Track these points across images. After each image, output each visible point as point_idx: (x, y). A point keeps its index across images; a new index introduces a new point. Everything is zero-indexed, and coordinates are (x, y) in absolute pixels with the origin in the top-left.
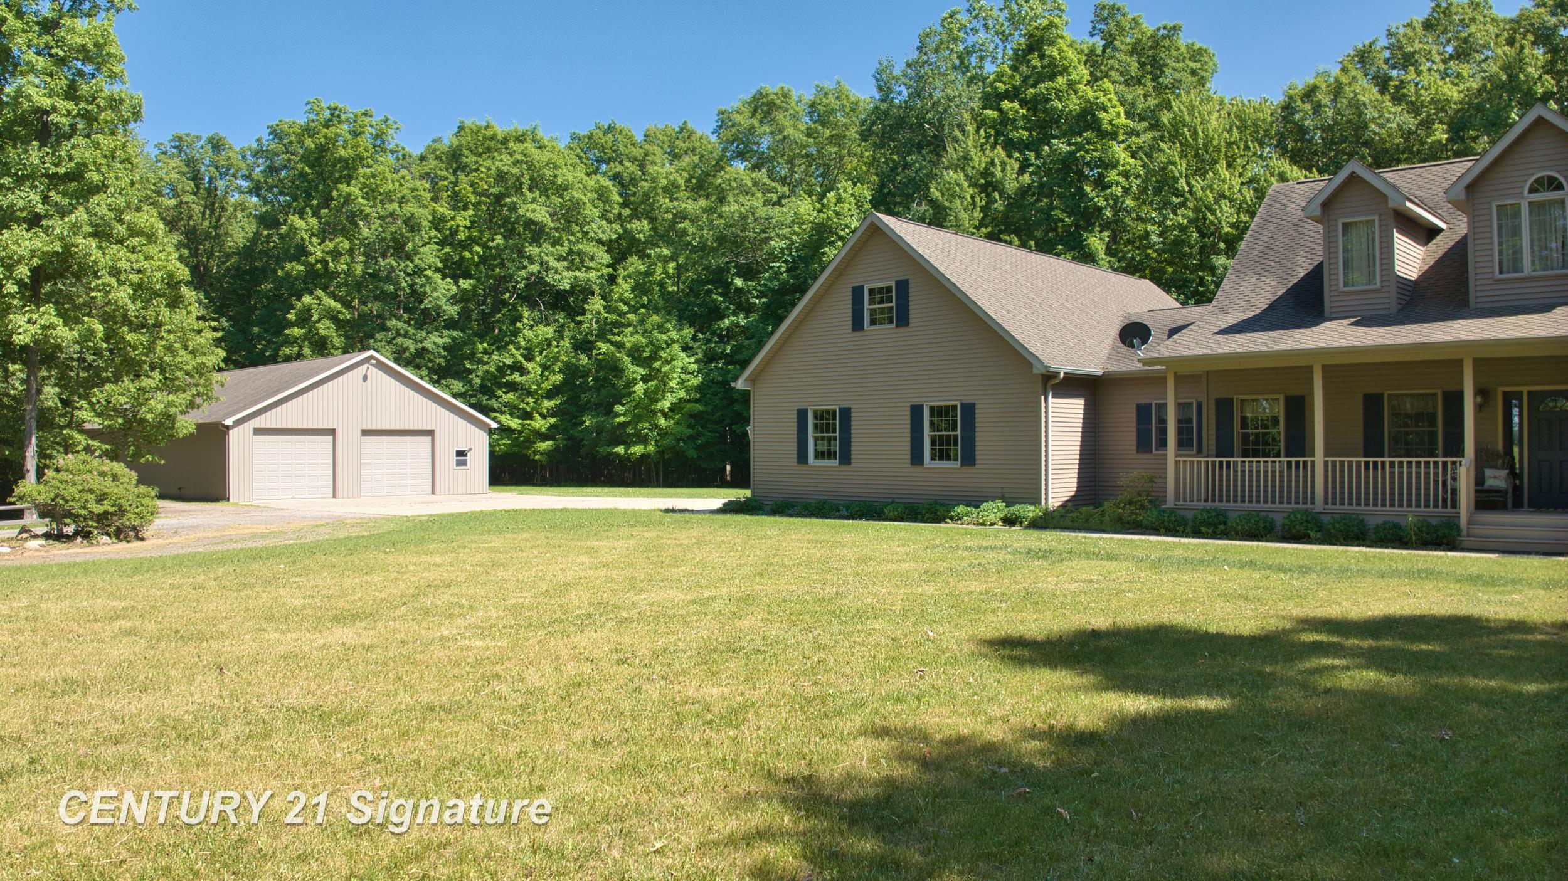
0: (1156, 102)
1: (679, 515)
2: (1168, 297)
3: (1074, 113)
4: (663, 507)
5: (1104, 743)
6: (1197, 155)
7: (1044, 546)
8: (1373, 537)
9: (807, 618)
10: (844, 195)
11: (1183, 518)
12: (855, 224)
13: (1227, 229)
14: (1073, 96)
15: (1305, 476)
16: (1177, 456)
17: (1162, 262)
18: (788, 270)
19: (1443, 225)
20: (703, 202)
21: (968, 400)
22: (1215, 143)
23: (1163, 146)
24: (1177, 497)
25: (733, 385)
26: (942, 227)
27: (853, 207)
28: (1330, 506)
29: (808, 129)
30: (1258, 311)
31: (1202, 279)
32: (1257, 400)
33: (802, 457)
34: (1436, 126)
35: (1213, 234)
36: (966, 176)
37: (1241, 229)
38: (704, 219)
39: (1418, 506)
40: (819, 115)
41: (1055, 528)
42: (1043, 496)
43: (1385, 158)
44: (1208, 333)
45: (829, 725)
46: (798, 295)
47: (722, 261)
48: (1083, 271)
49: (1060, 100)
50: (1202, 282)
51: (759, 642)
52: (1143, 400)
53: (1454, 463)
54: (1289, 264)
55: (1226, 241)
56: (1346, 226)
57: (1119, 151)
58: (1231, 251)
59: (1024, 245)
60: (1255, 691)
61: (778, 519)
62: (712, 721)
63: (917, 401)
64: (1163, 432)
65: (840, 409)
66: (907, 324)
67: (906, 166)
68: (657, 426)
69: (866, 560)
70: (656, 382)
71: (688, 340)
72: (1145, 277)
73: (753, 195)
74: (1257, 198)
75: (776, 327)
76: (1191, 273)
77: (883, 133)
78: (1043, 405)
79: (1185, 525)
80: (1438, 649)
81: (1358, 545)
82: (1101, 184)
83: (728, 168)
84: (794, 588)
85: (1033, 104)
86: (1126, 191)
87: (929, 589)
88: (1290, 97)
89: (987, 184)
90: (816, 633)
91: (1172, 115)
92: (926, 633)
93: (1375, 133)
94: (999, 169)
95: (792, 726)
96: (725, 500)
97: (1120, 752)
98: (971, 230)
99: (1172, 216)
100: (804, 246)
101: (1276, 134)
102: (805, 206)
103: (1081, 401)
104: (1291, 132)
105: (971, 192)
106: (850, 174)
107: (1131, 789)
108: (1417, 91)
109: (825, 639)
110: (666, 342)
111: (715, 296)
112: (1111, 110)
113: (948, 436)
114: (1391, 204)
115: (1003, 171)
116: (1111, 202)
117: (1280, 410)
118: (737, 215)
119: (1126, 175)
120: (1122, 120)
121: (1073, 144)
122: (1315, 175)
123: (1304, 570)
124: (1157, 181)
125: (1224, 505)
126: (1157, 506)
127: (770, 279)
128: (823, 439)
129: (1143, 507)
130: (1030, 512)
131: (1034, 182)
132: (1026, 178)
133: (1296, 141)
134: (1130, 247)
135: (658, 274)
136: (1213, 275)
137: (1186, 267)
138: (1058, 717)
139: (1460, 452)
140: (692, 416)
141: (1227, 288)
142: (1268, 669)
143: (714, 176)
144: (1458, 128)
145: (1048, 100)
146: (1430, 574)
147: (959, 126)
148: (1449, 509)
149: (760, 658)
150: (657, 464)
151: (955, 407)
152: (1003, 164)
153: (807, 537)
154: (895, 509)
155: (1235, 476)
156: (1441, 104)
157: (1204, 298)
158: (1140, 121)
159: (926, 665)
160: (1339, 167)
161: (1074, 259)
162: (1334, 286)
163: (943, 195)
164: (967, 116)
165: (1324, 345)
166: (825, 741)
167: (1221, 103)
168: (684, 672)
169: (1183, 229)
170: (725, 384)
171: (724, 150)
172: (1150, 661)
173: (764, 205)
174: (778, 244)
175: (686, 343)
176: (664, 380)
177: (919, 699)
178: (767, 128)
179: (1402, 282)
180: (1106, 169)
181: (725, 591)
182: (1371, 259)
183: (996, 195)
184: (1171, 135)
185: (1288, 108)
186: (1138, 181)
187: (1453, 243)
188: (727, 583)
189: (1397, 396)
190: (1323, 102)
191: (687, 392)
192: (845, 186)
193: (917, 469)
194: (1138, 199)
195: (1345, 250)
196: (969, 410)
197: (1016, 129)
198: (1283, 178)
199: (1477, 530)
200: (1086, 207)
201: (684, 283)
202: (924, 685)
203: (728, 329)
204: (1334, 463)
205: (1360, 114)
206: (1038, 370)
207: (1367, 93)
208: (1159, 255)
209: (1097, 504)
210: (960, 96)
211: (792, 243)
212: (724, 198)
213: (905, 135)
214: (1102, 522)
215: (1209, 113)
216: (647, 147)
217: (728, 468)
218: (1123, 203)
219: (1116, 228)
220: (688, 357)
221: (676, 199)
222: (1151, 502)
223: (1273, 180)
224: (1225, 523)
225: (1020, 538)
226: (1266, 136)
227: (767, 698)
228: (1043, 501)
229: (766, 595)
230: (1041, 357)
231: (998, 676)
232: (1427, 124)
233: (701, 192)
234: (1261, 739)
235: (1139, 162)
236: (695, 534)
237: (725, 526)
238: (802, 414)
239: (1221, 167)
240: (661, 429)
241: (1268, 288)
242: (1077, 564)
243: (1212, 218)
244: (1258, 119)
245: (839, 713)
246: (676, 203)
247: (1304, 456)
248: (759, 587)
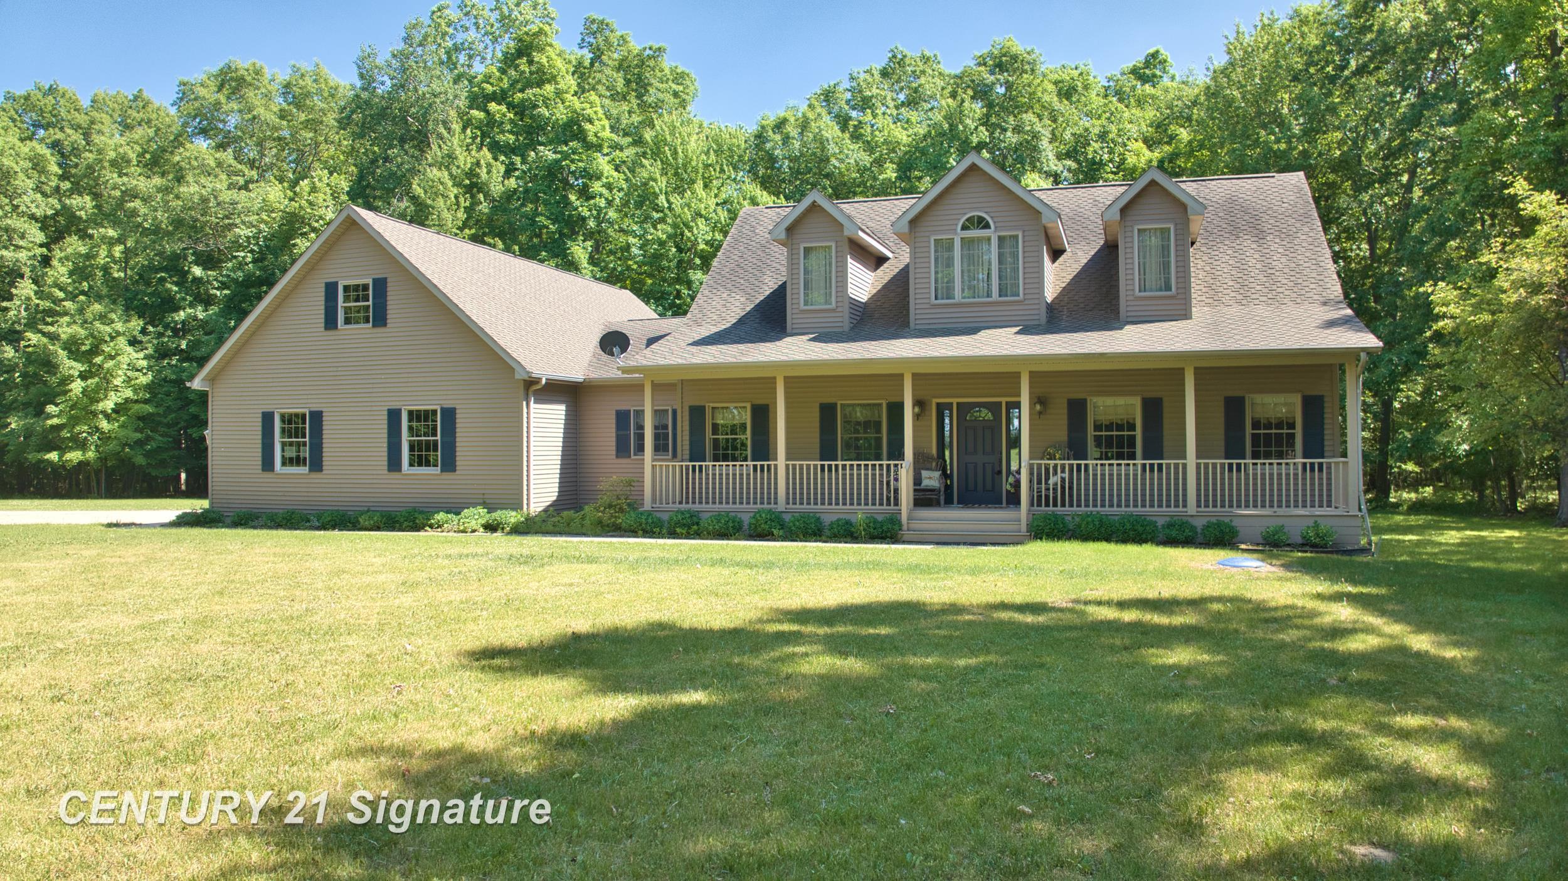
0: (640, 119)
1: (124, 530)
2: (647, 308)
3: (561, 122)
4: (106, 522)
5: (584, 744)
6: (676, 174)
7: (525, 551)
8: (828, 533)
9: (274, 638)
10: (318, 184)
11: (659, 519)
12: (330, 215)
13: (702, 246)
14: (560, 105)
15: (769, 479)
16: (654, 460)
17: (641, 274)
18: (254, 261)
19: (889, 255)
20: (157, 181)
21: (448, 404)
22: (694, 163)
23: (645, 162)
24: (654, 500)
25: (188, 384)
26: (424, 225)
27: (329, 197)
28: (791, 506)
29: (281, 110)
30: (728, 325)
31: (679, 292)
32: (727, 408)
33: (268, 464)
34: (888, 165)
35: (689, 250)
36: (451, 175)
37: (715, 246)
38: (158, 199)
39: (866, 504)
40: (294, 97)
41: (536, 533)
42: (525, 502)
43: (843, 190)
44: (683, 344)
45: (298, 752)
46: (265, 288)
47: (178, 247)
48: (566, 278)
49: (547, 107)
50: (678, 295)
51: (219, 667)
52: (623, 407)
53: (896, 465)
54: (756, 282)
55: (701, 258)
56: (807, 250)
57: (602, 163)
58: (706, 266)
59: (507, 249)
60: (724, 681)
61: (240, 532)
62: (166, 758)
63: (395, 405)
64: (641, 437)
65: (310, 412)
66: (385, 325)
67: (387, 159)
68: (97, 429)
69: (340, 572)
70: (97, 379)
71: (136, 333)
72: (626, 288)
73: (216, 176)
74: (730, 219)
75: (240, 321)
76: (669, 285)
77: (364, 123)
78: (525, 410)
79: (661, 527)
80: (883, 632)
81: (816, 541)
82: (585, 194)
83: (188, 145)
84: (259, 606)
85: (521, 109)
86: (610, 203)
87: (407, 600)
88: (763, 127)
89: (472, 186)
90: (283, 654)
91: (654, 134)
92: (404, 647)
93: (835, 167)
94: (485, 170)
95: (258, 756)
96: (180, 512)
97: (600, 751)
98: (454, 230)
99: (652, 230)
100: (273, 236)
101: (749, 160)
102: (275, 193)
103: (563, 407)
104: (762, 159)
105: (456, 191)
106: (326, 162)
107: (611, 785)
108: (873, 132)
109: (294, 660)
110: (110, 335)
111: (169, 286)
112: (596, 123)
113: (427, 442)
114: (846, 233)
115: (489, 172)
116: (595, 212)
117: (747, 418)
118: (196, 199)
119: (609, 187)
120: (607, 134)
121: (559, 152)
122: (782, 201)
123: (769, 566)
124: (639, 196)
125: (697, 507)
126: (635, 509)
127: (234, 270)
128: (291, 444)
129: (622, 510)
130: (512, 517)
131: (519, 186)
132: (512, 183)
133: (767, 169)
134: (612, 258)
135: (102, 258)
136: (689, 289)
137: (665, 280)
138: (540, 722)
139: (900, 456)
140: (141, 418)
141: (701, 302)
142: (736, 660)
143: (172, 153)
144: (905, 168)
145: (535, 106)
146: (876, 565)
147: (445, 123)
148: (892, 507)
149: (221, 684)
150: (98, 472)
151: (434, 412)
152: (489, 165)
153: (273, 550)
154: (371, 518)
155: (707, 479)
156: (892, 145)
157: (680, 311)
158: (624, 136)
159: (403, 680)
160: (803, 195)
161: (557, 266)
162: (795, 304)
163: (426, 192)
164: (453, 113)
165: (785, 358)
166: (295, 768)
167: (700, 126)
168: (132, 706)
169: (662, 244)
170: (179, 383)
171: (185, 125)
172: (628, 660)
173: (229, 188)
174: (243, 232)
175: (134, 337)
176: (108, 376)
177: (396, 716)
178: (235, 106)
179: (854, 303)
180: (590, 179)
181: (178, 613)
182: (827, 280)
183: (481, 196)
184: (653, 153)
185: (760, 137)
186: (621, 194)
187: (897, 270)
188: (182, 605)
189: (849, 405)
190: (791, 135)
191: (135, 391)
192: (319, 174)
193: (395, 475)
194: (621, 211)
195: (806, 272)
196: (449, 415)
197: (503, 132)
198: (754, 202)
199: (915, 525)
200: (570, 216)
201: (132, 269)
202: (402, 701)
203: (183, 322)
204: (794, 466)
205: (823, 149)
206: (520, 375)
207: (831, 130)
208: (640, 267)
209: (578, 508)
210: (446, 93)
211: (260, 232)
212: (183, 177)
213: (388, 126)
214: (582, 525)
215: (689, 135)
216: (95, 114)
217: (183, 476)
218: (606, 214)
219: (599, 239)
220: (137, 352)
221: (126, 175)
222: (629, 505)
223: (746, 203)
224: (698, 524)
225: (501, 544)
226: (739, 161)
227: (229, 728)
228: (525, 506)
229: (227, 616)
230: (523, 363)
231: (478, 685)
232: (879, 163)
233: (156, 169)
234: (731, 726)
235: (622, 176)
236: (143, 551)
237: (178, 541)
238: (268, 418)
239: (699, 186)
240: (103, 433)
241: (738, 304)
242: (558, 568)
243: (689, 234)
244: (733, 145)
245: (311, 738)
246: (125, 179)
247: (768, 460)
248: (218, 607)
